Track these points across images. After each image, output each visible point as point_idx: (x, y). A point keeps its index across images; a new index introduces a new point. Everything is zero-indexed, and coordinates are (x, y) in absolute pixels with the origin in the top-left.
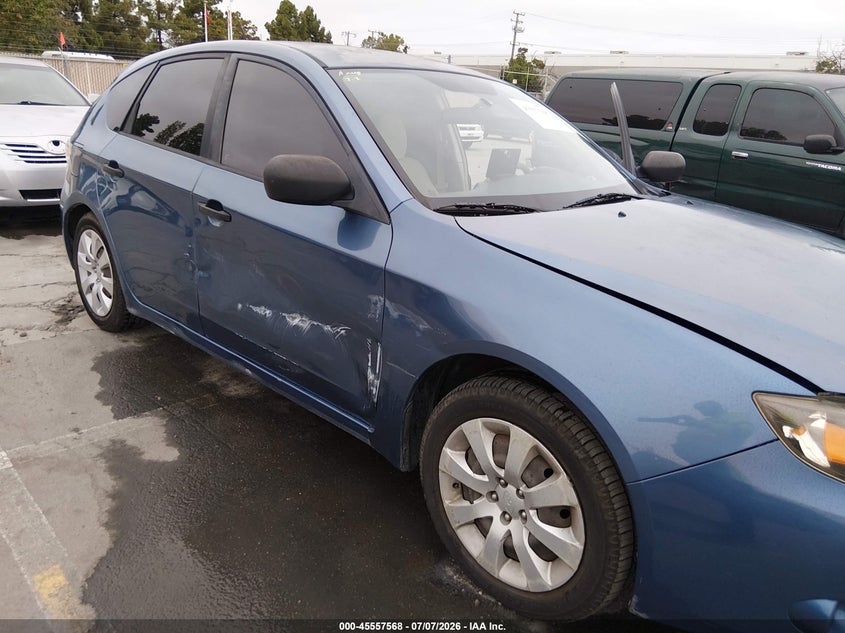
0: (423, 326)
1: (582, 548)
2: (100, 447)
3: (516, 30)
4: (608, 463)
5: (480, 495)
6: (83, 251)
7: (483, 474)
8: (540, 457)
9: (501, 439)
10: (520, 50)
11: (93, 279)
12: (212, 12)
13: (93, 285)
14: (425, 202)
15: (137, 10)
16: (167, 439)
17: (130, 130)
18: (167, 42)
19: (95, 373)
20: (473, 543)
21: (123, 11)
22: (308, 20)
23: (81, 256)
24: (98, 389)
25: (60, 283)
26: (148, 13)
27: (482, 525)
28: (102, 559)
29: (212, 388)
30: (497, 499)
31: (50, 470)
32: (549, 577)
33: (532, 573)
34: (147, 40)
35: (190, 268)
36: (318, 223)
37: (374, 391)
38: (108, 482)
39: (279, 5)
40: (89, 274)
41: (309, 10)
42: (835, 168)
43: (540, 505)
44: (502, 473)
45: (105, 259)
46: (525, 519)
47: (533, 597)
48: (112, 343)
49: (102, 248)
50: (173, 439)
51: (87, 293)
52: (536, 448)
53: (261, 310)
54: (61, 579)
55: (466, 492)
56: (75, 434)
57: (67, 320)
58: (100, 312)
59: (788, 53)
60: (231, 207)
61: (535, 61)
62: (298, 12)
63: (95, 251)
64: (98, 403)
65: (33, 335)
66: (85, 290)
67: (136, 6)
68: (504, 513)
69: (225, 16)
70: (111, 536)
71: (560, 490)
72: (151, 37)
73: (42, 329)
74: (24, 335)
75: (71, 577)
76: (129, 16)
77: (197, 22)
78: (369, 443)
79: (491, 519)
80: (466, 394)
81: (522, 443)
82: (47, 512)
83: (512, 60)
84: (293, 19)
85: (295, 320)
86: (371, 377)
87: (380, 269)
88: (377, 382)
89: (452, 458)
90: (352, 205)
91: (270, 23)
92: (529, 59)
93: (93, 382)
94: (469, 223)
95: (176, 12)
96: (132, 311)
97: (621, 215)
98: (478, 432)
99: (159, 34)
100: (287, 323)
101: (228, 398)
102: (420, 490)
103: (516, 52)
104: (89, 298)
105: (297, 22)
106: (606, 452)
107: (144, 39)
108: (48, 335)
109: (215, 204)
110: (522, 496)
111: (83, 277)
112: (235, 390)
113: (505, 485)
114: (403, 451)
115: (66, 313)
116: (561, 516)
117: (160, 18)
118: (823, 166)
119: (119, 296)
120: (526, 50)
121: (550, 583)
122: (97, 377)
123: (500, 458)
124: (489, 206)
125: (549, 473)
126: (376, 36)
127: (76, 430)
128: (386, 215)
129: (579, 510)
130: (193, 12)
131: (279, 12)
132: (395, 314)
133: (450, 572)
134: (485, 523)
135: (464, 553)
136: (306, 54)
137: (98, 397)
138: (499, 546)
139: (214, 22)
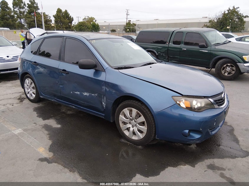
0: (114, 91)
1: (147, 129)
2: (42, 126)
3: (127, 14)
4: (150, 112)
5: (128, 123)
6: (26, 84)
7: (128, 119)
8: (138, 114)
9: (131, 111)
10: (129, 21)
11: (29, 90)
12: (36, 13)
13: (29, 92)
14: (112, 67)
15: (13, 13)
16: (57, 123)
17: (38, 54)
18: (23, 22)
19: (34, 112)
20: (127, 133)
21: (9, 14)
22: (66, 14)
23: (25, 85)
24: (37, 115)
25: (16, 93)
26: (17, 14)
27: (128, 129)
28: (51, 145)
29: (64, 113)
30: (131, 124)
31: (32, 131)
32: (141, 136)
33: (139, 136)
34: (17, 22)
35: (58, 85)
36: (89, 73)
37: (104, 106)
38: (46, 132)
39: (57, 10)
40: (28, 89)
41: (66, 11)
42: (206, 51)
43: (139, 122)
44: (131, 118)
45: (33, 85)
46: (136, 126)
47: (139, 141)
48: (36, 105)
49: (32, 82)
50: (58, 123)
51: (28, 94)
52: (137, 112)
53: (77, 93)
54: (43, 149)
55: (125, 123)
56: (35, 124)
57: (22, 101)
58: (32, 98)
59: (203, 17)
60: (68, 71)
61: (133, 24)
62: (63, 12)
63: (30, 83)
64: (38, 118)
65: (15, 105)
66: (27, 93)
67: (13, 12)
68: (132, 126)
69: (41, 14)
70: (51, 141)
71: (142, 119)
72: (18, 21)
73: (16, 104)
74: (13, 105)
75: (45, 148)
76: (11, 15)
77: (32, 16)
78: (104, 118)
79: (130, 127)
80: (123, 104)
81: (135, 111)
82: (35, 138)
83: (127, 23)
84: (61, 14)
85: (85, 94)
86: (103, 103)
87: (104, 81)
88: (105, 104)
89: (121, 117)
90: (97, 69)
91: (54, 15)
92: (132, 23)
93: (35, 114)
94: (121, 71)
95: (25, 13)
96: (41, 97)
97: (151, 67)
98: (126, 111)
99: (21, 20)
100: (83, 94)
101: (68, 114)
102: (116, 125)
103: (128, 21)
104: (28, 95)
105: (63, 14)
106: (149, 110)
107: (16, 21)
108: (19, 105)
109: (64, 70)
110: (135, 122)
111: (26, 90)
112: (69, 112)
113: (132, 120)
114: (111, 118)
115: (21, 100)
116: (143, 124)
117: (20, 15)
118: (203, 51)
119: (37, 94)
120: (130, 21)
121: (142, 137)
122: (35, 113)
123: (131, 115)
124: (125, 67)
125: (140, 116)
126: (87, 18)
127: (35, 123)
128: (104, 70)
129: (146, 122)
130: (31, 13)
131: (57, 12)
132: (108, 90)
133: (123, 140)
134: (129, 128)
135: (125, 135)
136: (84, 38)
137: (37, 116)
138: (132, 132)
139: (37, 16)
